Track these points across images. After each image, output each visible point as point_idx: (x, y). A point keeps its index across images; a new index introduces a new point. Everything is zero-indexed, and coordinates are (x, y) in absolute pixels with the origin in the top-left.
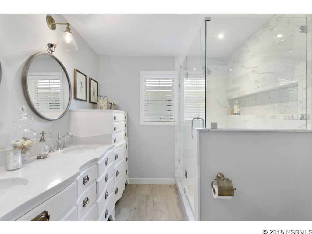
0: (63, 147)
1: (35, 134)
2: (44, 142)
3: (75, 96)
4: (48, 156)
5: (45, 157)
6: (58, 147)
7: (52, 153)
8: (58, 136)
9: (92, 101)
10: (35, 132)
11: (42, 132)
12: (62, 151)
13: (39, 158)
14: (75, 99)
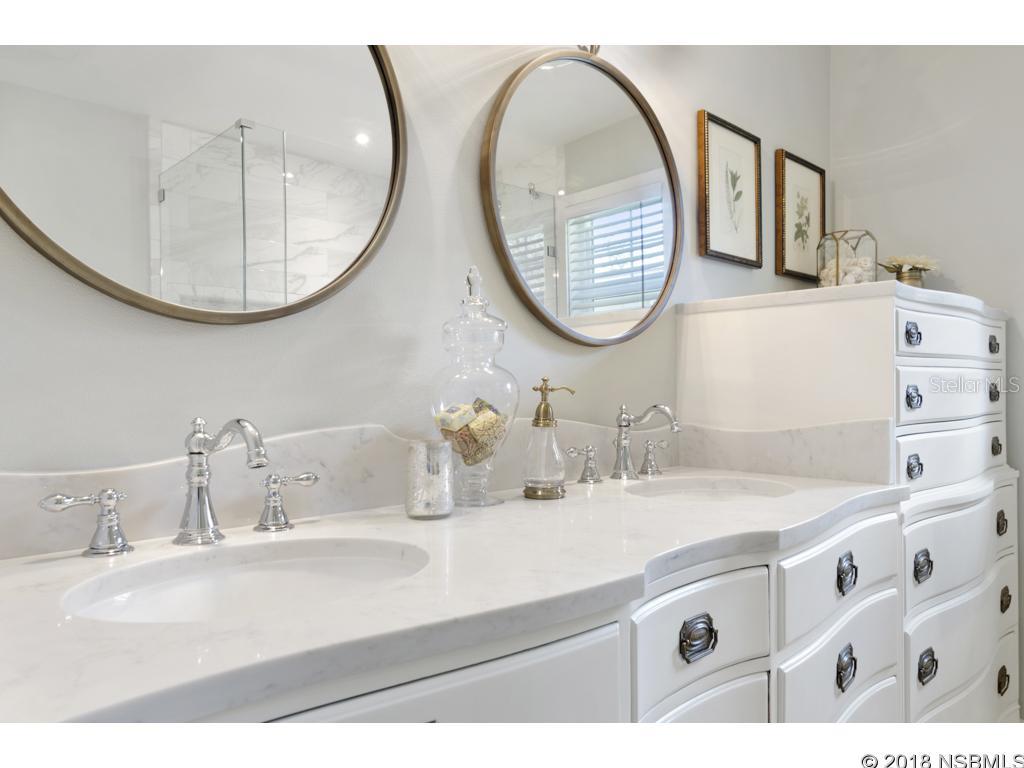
0: (644, 472)
1: (509, 386)
2: (548, 425)
3: (703, 242)
4: (564, 491)
5: (551, 494)
6: (617, 467)
7: (591, 486)
8: (619, 418)
9: (791, 264)
10: (513, 378)
11: (539, 384)
12: (634, 482)
13: (530, 494)
14: (700, 254)
